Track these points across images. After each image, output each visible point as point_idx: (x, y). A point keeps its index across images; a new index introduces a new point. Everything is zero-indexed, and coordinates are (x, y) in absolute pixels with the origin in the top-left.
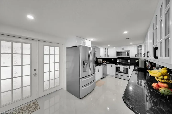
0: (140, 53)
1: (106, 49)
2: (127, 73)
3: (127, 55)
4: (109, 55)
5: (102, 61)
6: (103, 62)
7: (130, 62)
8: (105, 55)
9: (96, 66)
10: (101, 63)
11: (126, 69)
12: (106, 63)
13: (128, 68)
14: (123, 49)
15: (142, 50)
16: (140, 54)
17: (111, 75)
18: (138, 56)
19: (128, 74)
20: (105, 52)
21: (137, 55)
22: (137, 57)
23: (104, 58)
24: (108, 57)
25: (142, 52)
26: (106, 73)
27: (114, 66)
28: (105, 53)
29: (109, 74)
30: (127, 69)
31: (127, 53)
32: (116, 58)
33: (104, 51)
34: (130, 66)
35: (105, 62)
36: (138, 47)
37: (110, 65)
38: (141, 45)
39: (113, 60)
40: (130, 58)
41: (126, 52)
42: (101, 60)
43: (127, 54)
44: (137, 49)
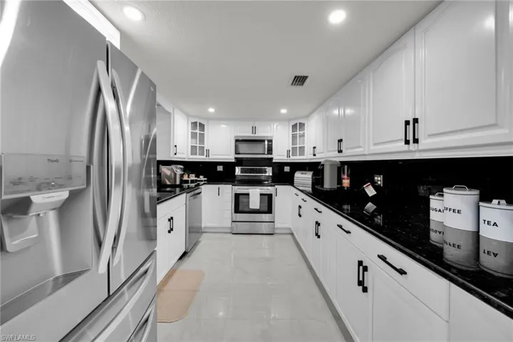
0: (298, 146)
1: (196, 123)
2: (270, 211)
3: (266, 153)
4: (208, 151)
5: (182, 176)
6: (186, 178)
7: (271, 175)
8: (193, 148)
9: (159, 200)
10: (178, 183)
11: (266, 197)
12: (196, 181)
13: (271, 195)
14: (254, 129)
15: (304, 136)
16: (300, 148)
17: (217, 228)
18: (293, 155)
19: (271, 213)
20: (192, 137)
21: (291, 152)
22: (291, 157)
23: (187, 160)
24: (204, 157)
25: (304, 144)
26: (198, 225)
27: (228, 191)
28: (194, 140)
29: (209, 225)
30: (270, 197)
31: (268, 144)
32: (234, 161)
33: (190, 130)
34: (276, 186)
35: (193, 177)
36: (294, 127)
37: (214, 187)
38: (302, 121)
39: (220, 168)
40: (274, 161)
41: (263, 141)
42: (178, 170)
43: (266, 147)
44: (291, 133)
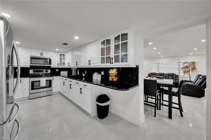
3: (48, 64)
7: (50, 73)
11: (49, 81)
13: (51, 80)
14: (42, 54)
15: (65, 59)
16: (63, 63)
17: (20, 99)
19: (51, 87)
21: (59, 64)
22: (59, 66)
25: (65, 61)
27: (27, 80)
31: (49, 61)
32: (29, 67)
34: (53, 77)
36: (61, 55)
38: (64, 54)
40: (51, 67)
41: (47, 59)
44: (59, 57)
